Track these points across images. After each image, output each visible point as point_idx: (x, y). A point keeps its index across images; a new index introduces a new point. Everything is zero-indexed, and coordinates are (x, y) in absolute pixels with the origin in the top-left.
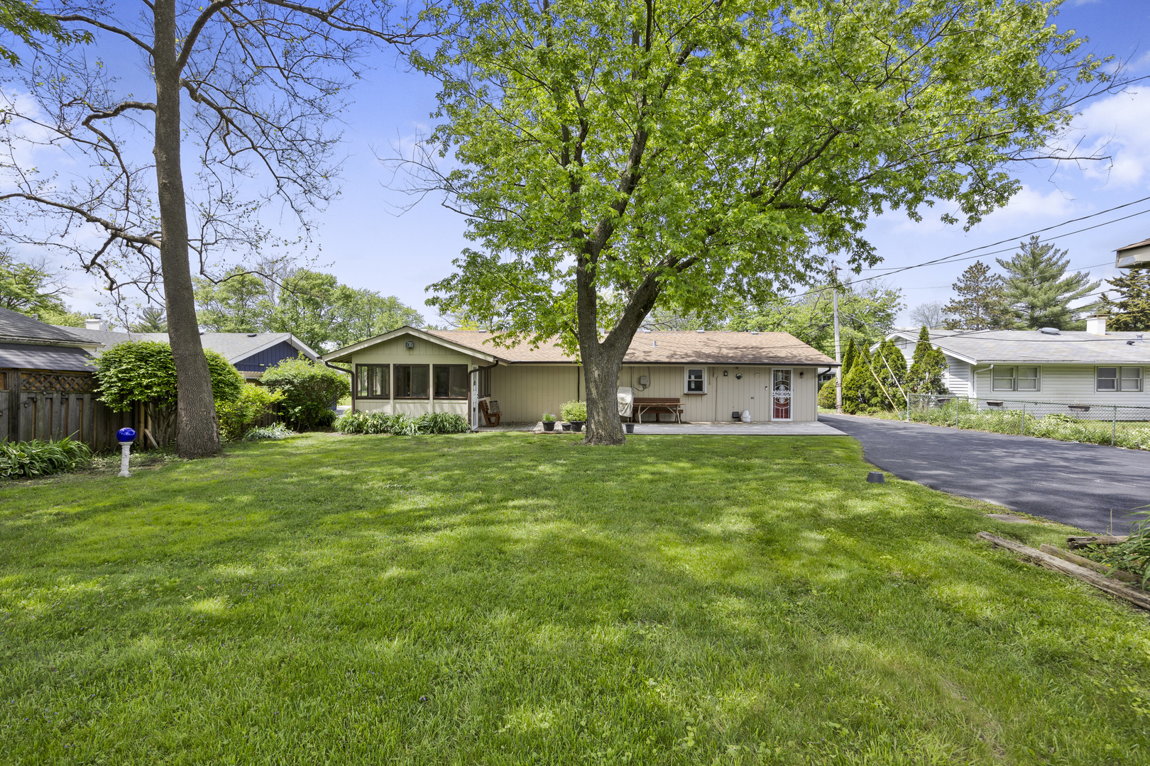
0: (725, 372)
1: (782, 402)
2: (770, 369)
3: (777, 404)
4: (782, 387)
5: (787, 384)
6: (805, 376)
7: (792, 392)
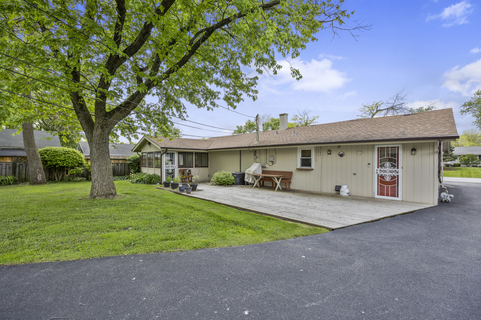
0: (329, 150)
1: (388, 179)
2: (374, 146)
3: (381, 182)
4: (388, 164)
5: (394, 161)
6: (419, 153)
7: (400, 170)
